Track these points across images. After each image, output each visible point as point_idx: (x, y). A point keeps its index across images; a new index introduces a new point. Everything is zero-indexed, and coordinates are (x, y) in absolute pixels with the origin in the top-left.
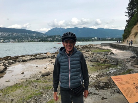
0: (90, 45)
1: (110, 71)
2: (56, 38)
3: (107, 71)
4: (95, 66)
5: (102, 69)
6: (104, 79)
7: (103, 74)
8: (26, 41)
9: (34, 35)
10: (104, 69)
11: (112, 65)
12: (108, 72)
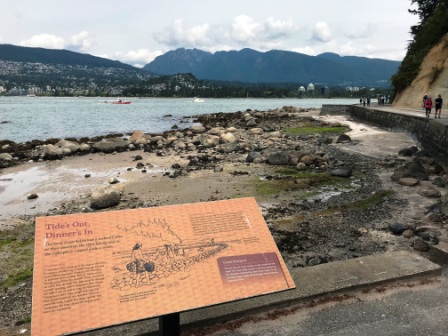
0: (286, 108)
1: (320, 196)
2: (179, 85)
3: (309, 195)
4: (277, 178)
5: (294, 189)
6: (289, 222)
7: (293, 205)
8: (81, 92)
9: (108, 72)
10: (302, 188)
11: (334, 175)
12: (311, 200)
